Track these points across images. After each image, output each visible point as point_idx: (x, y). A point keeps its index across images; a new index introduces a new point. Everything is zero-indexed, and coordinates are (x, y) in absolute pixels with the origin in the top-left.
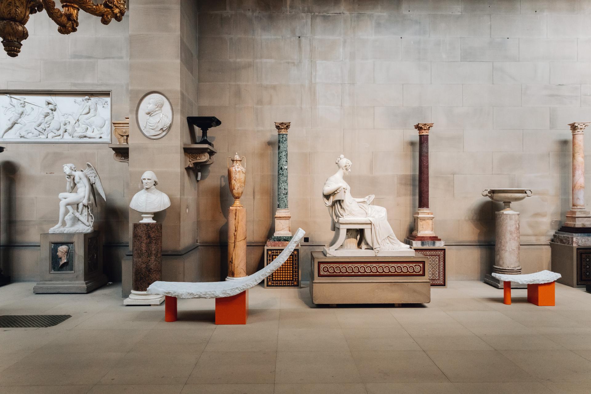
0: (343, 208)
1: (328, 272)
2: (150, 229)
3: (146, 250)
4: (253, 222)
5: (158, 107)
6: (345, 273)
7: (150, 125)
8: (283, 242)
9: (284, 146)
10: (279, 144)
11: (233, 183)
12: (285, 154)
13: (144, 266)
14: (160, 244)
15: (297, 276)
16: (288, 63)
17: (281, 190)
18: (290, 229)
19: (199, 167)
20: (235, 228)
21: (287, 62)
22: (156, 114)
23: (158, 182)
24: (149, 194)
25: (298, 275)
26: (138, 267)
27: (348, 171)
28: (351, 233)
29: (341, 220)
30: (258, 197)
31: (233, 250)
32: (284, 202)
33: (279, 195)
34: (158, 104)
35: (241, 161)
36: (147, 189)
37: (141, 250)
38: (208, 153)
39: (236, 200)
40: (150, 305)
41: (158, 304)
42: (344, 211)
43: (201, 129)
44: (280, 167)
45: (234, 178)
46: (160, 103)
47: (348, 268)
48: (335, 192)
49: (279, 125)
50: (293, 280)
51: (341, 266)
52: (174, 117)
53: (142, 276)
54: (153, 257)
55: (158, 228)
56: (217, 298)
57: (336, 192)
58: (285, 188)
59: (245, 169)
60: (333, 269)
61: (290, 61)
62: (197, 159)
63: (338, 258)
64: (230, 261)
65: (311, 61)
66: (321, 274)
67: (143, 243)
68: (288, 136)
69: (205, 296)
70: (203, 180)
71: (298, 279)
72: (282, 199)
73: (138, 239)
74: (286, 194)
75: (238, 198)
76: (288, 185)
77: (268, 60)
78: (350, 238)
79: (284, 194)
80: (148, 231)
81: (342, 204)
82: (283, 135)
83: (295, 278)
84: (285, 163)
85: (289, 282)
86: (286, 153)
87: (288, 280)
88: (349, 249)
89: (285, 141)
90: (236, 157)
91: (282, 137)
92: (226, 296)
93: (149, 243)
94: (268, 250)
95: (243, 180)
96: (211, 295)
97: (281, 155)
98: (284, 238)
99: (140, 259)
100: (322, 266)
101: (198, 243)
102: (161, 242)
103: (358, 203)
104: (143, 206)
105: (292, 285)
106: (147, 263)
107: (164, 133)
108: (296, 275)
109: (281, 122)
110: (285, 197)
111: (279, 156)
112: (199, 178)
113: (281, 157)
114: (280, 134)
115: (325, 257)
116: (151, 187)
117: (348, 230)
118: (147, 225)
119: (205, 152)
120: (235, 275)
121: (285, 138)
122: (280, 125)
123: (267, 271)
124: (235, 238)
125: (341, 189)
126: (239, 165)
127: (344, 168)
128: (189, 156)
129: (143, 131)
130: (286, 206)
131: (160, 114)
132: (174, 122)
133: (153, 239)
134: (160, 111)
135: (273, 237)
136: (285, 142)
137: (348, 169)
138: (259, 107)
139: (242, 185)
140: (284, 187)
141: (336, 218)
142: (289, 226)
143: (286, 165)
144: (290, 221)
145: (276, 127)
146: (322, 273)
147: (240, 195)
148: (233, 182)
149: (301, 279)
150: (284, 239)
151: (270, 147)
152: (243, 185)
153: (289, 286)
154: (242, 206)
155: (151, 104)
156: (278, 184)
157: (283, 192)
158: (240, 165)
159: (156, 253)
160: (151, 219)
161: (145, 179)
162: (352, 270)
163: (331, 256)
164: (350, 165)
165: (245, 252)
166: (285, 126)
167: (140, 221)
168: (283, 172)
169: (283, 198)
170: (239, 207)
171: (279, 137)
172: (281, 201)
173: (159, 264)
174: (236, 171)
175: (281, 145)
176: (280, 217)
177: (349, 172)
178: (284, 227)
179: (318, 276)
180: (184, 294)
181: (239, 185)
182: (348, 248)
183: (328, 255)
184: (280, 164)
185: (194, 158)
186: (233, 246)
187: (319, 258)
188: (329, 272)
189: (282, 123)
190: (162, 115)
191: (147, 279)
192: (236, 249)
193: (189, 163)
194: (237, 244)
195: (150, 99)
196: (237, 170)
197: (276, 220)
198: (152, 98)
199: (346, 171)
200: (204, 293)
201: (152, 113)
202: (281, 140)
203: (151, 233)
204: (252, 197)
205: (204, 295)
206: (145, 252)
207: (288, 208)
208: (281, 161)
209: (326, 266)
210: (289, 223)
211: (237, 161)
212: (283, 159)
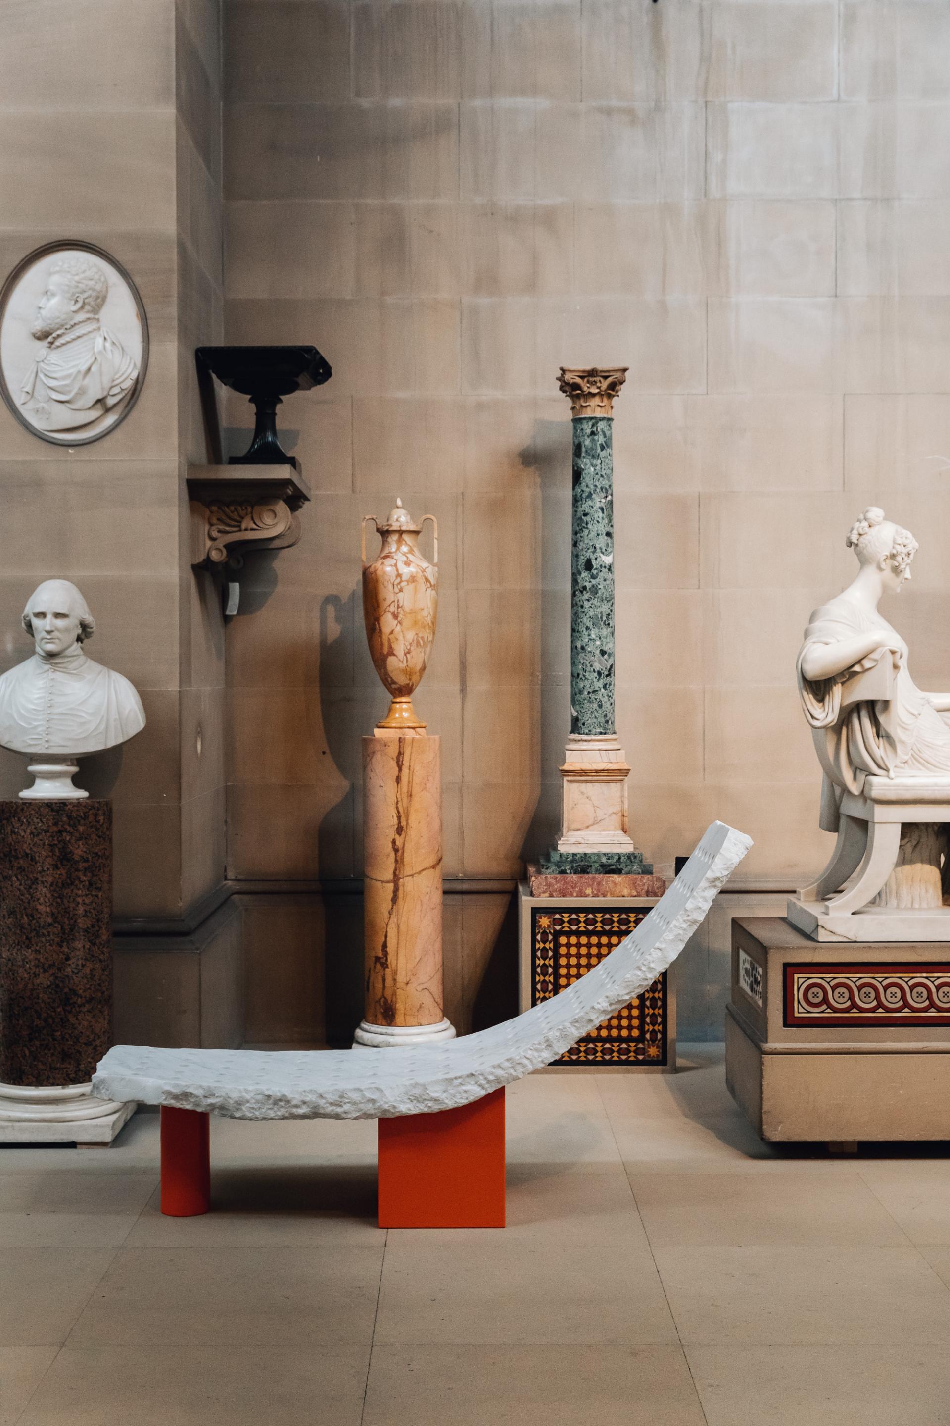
0: (888, 737)
1: (825, 1007)
2: (70, 825)
3: (53, 914)
4: (461, 790)
5: (82, 307)
6: (899, 1010)
7: (53, 383)
8: (600, 877)
9: (598, 468)
10: (579, 462)
11: (386, 630)
12: (602, 505)
13: (44, 980)
14: (106, 886)
15: (659, 1020)
16: (609, 112)
17: (589, 657)
18: (626, 819)
19: (239, 562)
20: (399, 818)
21: (600, 110)
22: (74, 340)
23: (93, 625)
24: (59, 676)
25: (664, 1016)
26: (21, 986)
27: (901, 576)
28: (914, 843)
29: (880, 785)
30: (479, 685)
31: (390, 913)
32: (600, 706)
33: (575, 676)
34: (85, 295)
35: (416, 533)
36: (51, 656)
37: (32, 916)
38: (285, 501)
39: (398, 700)
40: (72, 1145)
41: (108, 1138)
42: (887, 746)
43: (251, 400)
44: (582, 561)
45: (392, 608)
46: (93, 290)
47: (912, 988)
48: (853, 666)
49: (578, 380)
50: (641, 1039)
51: (880, 980)
52: (153, 348)
53: (37, 1022)
54: (80, 944)
55: (98, 822)
56: (389, 1116)
57: (857, 668)
58: (605, 648)
59: (436, 569)
60: (847, 995)
61: (615, 103)
62: (243, 526)
63: (869, 945)
64: (377, 959)
65: (706, 102)
66: (796, 1015)
67: (42, 882)
68: (614, 424)
69: (339, 1110)
70: (251, 613)
71: (664, 1032)
72: (593, 696)
73: (21, 869)
74: (609, 675)
75: (407, 690)
76: (616, 634)
77: (521, 102)
78: (912, 862)
79: (599, 674)
80: (60, 832)
81: (882, 719)
82: (597, 423)
83: (651, 1028)
84: (601, 542)
85: (624, 1046)
86: (609, 498)
87: (620, 1039)
88: (906, 908)
89: (602, 448)
90: (396, 517)
91: (589, 431)
92: (426, 1110)
93: (64, 885)
94: (536, 911)
95: (427, 613)
96: (362, 1106)
97: (585, 506)
98: (604, 860)
99: (29, 954)
100: (800, 981)
101: (230, 883)
102: (110, 882)
103: (938, 711)
104: (36, 727)
105: (641, 1057)
106: (59, 969)
107: (110, 420)
108: (653, 1016)
109: (588, 368)
110: (605, 687)
111: (575, 512)
112: (233, 608)
113: (586, 515)
114: (581, 419)
115: (810, 944)
116: (69, 646)
117: (907, 829)
118: (57, 807)
119: (276, 498)
120: (399, 1019)
121: (605, 436)
122: (582, 377)
123: (597, 1006)
124: (396, 861)
125: (883, 656)
126: (411, 551)
127: (886, 566)
128: (208, 513)
129: (23, 411)
130: (606, 727)
131: (94, 338)
132: (150, 369)
133: (82, 865)
134: (94, 325)
135: (555, 857)
136: (603, 454)
137: (902, 567)
138: (484, 301)
139: (422, 638)
140: (598, 643)
141: (855, 778)
142: (622, 811)
143: (609, 549)
144: (626, 787)
145: (562, 389)
146: (801, 1010)
147: (415, 678)
148: (388, 623)
149: (679, 1033)
150: (602, 865)
151: (530, 476)
152: (427, 634)
153: (627, 1063)
154: (424, 725)
155: (53, 295)
156: (573, 630)
157: (597, 667)
158: (415, 549)
159: (93, 926)
160: (69, 781)
161: (42, 615)
162: (930, 997)
163: (835, 939)
164: (913, 552)
165: (438, 920)
166: (605, 384)
167: (21, 790)
168: (594, 582)
169: (594, 691)
170: (414, 728)
171: (575, 428)
172: (587, 705)
173: (104, 970)
174: (399, 575)
175: (585, 463)
176: (584, 773)
177: (906, 579)
178: (600, 814)
179: (786, 1024)
180: (248, 1101)
181: (410, 635)
182: (903, 906)
183: (823, 936)
184: (581, 545)
185: (229, 521)
186: (390, 895)
187: (789, 948)
188: (830, 1006)
189: (592, 373)
190: (99, 341)
191: (59, 1034)
192: (404, 906)
193: (209, 543)
194: (408, 884)
195: (50, 274)
196: (405, 571)
197: (565, 783)
198: (57, 269)
199: (893, 575)
200: (332, 1098)
201: (59, 332)
202: (587, 442)
203: (73, 841)
204: (457, 687)
205: (331, 1104)
206: (50, 920)
207: (615, 733)
208: (586, 531)
209: (819, 981)
210: (622, 796)
211: (401, 532)
212: (596, 527)
